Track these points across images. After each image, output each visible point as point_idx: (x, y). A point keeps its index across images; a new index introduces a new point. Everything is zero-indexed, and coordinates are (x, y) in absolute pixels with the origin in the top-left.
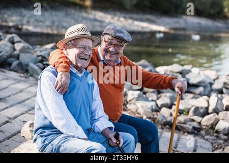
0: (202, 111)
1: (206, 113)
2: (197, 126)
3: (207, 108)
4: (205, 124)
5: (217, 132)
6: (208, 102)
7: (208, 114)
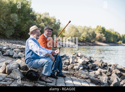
0: (67, 64)
1: (69, 64)
2: (66, 68)
3: (69, 63)
4: (69, 68)
5: (74, 69)
6: (69, 61)
7: (70, 64)
